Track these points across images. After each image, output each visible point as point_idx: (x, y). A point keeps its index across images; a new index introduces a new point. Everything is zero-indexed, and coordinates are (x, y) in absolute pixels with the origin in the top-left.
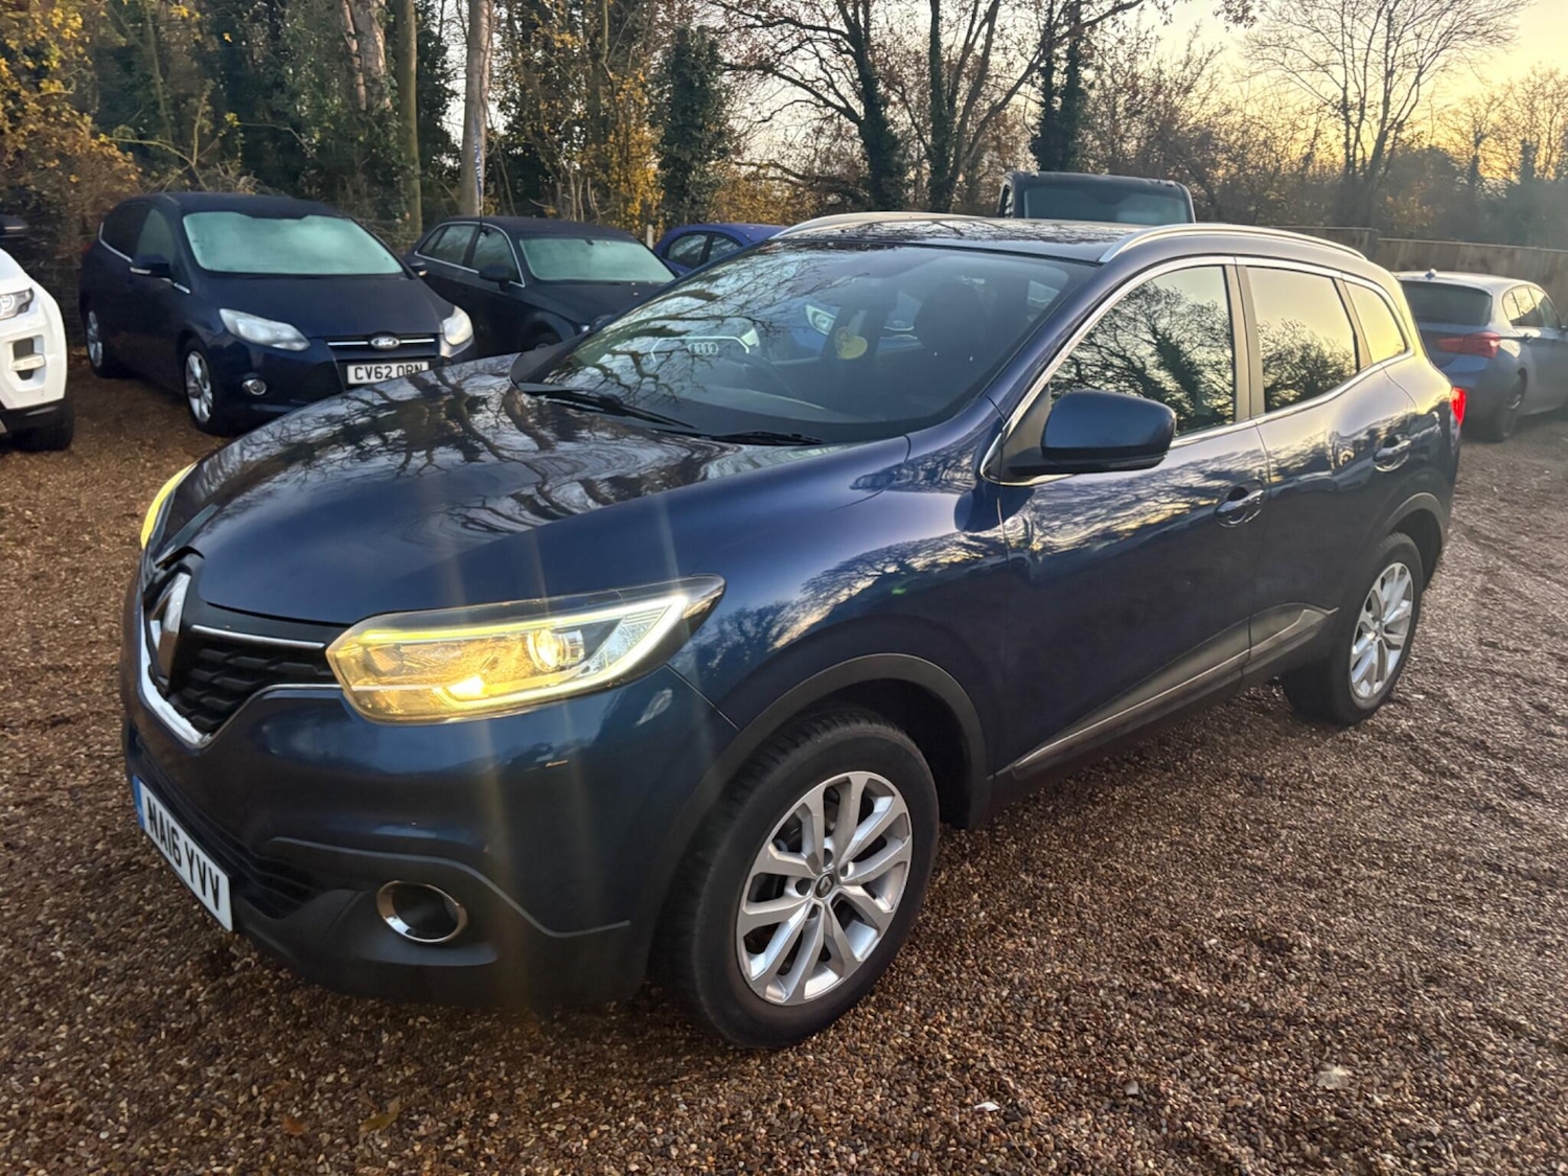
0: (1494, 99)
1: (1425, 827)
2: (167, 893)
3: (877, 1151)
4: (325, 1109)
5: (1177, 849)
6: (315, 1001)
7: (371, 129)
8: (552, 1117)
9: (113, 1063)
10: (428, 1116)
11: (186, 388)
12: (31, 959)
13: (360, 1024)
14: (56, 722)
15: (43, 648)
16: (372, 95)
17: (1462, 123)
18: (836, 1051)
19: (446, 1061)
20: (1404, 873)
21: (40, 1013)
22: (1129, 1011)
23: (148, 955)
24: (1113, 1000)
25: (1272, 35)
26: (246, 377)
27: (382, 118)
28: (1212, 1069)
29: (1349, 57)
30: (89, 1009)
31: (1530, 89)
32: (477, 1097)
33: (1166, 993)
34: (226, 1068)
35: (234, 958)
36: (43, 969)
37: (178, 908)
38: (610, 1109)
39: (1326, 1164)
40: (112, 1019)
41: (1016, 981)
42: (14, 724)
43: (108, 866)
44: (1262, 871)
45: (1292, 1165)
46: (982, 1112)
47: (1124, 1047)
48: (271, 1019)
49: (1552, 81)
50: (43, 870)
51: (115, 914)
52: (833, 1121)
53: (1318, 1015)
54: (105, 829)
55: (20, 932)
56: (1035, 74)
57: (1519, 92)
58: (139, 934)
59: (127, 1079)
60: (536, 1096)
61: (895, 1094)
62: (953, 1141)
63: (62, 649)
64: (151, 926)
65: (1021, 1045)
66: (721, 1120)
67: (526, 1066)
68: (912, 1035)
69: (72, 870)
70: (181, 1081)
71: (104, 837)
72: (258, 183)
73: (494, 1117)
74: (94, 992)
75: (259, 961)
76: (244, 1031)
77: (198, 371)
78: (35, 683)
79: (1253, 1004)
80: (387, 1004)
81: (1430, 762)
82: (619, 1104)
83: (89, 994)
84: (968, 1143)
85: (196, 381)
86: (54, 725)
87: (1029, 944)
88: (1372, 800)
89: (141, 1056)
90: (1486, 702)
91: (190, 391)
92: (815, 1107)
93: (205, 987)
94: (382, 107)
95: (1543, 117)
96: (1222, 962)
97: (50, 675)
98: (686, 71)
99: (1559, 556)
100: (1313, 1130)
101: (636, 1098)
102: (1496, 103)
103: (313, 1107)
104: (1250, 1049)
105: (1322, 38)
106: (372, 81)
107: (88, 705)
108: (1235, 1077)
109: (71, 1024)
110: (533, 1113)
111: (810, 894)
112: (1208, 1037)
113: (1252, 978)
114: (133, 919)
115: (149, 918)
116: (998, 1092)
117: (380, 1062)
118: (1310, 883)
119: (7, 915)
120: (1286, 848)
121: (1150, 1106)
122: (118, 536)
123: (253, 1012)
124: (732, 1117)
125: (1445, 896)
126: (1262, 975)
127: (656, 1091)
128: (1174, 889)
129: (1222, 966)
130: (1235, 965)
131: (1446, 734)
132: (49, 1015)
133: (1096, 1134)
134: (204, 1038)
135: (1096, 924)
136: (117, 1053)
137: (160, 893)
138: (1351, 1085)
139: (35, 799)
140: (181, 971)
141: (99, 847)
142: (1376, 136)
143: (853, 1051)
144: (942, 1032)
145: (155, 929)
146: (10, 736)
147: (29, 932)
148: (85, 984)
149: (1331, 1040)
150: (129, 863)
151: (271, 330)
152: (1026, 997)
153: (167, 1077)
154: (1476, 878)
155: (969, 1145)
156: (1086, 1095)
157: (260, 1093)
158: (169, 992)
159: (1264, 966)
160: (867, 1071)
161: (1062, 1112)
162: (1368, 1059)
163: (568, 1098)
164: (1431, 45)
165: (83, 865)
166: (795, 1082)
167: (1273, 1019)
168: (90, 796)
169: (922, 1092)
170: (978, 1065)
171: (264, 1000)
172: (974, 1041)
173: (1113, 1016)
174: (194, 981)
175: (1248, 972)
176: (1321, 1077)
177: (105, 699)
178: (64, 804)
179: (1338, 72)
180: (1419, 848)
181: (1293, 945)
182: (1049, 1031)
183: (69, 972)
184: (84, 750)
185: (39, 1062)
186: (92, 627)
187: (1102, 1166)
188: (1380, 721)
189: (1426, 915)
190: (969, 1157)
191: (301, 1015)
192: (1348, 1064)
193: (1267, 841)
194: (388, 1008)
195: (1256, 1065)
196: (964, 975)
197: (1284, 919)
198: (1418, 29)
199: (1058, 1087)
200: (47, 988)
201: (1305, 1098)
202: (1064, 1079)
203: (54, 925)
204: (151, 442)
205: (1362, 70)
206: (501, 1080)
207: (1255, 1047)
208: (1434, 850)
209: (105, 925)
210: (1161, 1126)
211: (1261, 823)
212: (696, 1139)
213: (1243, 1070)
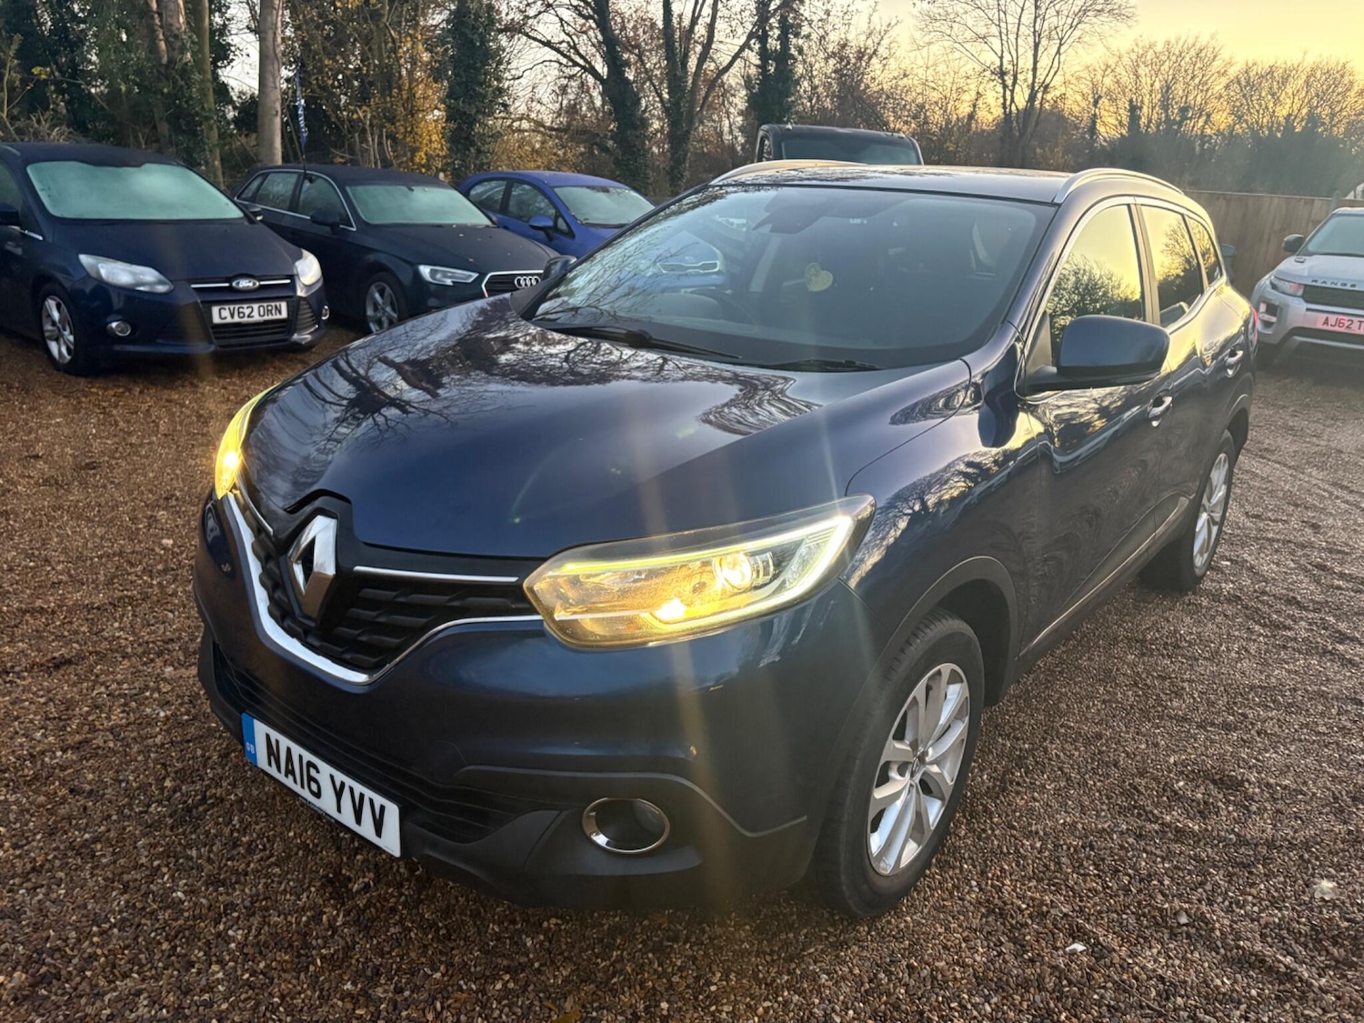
0: (1108, 66)
1: (1289, 672)
2: (257, 824)
3: (1004, 998)
4: (507, 1016)
5: (1111, 706)
6: (446, 913)
7: (175, 82)
8: (715, 999)
9: (282, 997)
10: (605, 1012)
11: (42, 331)
12: (154, 901)
13: (501, 931)
14: (59, 664)
15: (8, 592)
16: (174, 49)
17: (1083, 87)
18: (926, 911)
19: (597, 958)
20: (1292, 712)
21: (185, 955)
22: (1145, 851)
23: (266, 886)
24: (1127, 842)
25: (941, 11)
26: (108, 320)
27: (184, 72)
28: (1230, 894)
29: (1004, 31)
30: (233, 945)
31: (1134, 57)
32: (641, 989)
33: (1166, 832)
34: (392, 987)
35: (349, 879)
36: (170, 911)
37: (274, 836)
38: (763, 986)
39: (1357, 963)
40: (261, 953)
41: (1041, 833)
42: (17, 669)
43: (186, 802)
44: (1184, 719)
45: (1328, 967)
46: (1074, 953)
47: (1155, 882)
48: (412, 935)
49: (1151, 52)
50: (119, 812)
51: (215, 848)
52: (958, 976)
53: (1289, 837)
54: (164, 765)
55: (126, 877)
56: (753, 41)
57: (1126, 60)
58: (248, 865)
59: (301, 1010)
60: (690, 981)
61: (992, 944)
62: (1065, 982)
63: (28, 592)
64: (256, 857)
65: (1072, 889)
66: (862, 984)
67: (672, 955)
68: (981, 889)
69: (152, 809)
70: (356, 1005)
71: (168, 775)
72: (70, 133)
73: (664, 1005)
74: (230, 928)
75: (377, 880)
76: (392, 950)
77: (56, 315)
78: (16, 626)
79: (1238, 835)
80: (515, 911)
81: (1264, 618)
82: (769, 981)
83: (226, 930)
84: (1079, 982)
85: (54, 323)
86: (57, 667)
87: (1035, 800)
88: (1237, 652)
89: (305, 986)
90: (1278, 564)
91: (47, 334)
92: (937, 964)
93: (338, 911)
94: (184, 61)
95: (1146, 81)
96: (1193, 801)
97: (27, 617)
98: (467, 31)
99: (1267, 441)
100: (1333, 937)
101: (780, 973)
102: (1109, 70)
103: (496, 1014)
104: (1251, 873)
105: (982, 14)
106: (172, 37)
107: (81, 645)
108: (1250, 898)
109: (220, 962)
110: (696, 998)
111: (908, 775)
112: (1214, 867)
113: (1224, 813)
114: (235, 852)
115: (250, 849)
116: (1076, 934)
117: (536, 965)
118: (1227, 727)
119: (104, 861)
120: (1194, 698)
121: (1201, 932)
122: (29, 477)
123: (392, 930)
124: (871, 981)
125: (1332, 728)
126: (1231, 808)
127: (793, 966)
128: (1126, 741)
129: (1194, 804)
130: (1205, 803)
131: (1264, 593)
132: (196, 956)
133: (1171, 961)
134: (358, 960)
135: (1078, 777)
136: (283, 986)
137: (250, 824)
138: (1341, 894)
139: (80, 743)
140: (308, 897)
141: (168, 783)
142: (1027, 98)
143: (940, 909)
144: (1004, 885)
145: (261, 859)
146: (18, 681)
147: (134, 875)
148: (217, 923)
149: (1309, 857)
150: (204, 799)
151: (133, 274)
152: (1056, 846)
153: (340, 1003)
154: (1347, 711)
155: (1079, 984)
156: (1146, 928)
157: (443, 1008)
158: (304, 919)
159: (1229, 801)
160: (960, 926)
161: (1135, 945)
162: (1342, 870)
163: (720, 980)
164: (1069, 21)
165: (160, 803)
166: (907, 942)
167: (1256, 845)
168: (132, 735)
169: (1013, 940)
170: (1052, 911)
171: (397, 917)
172: (1033, 889)
173: (1134, 856)
174: (325, 906)
175: (1218, 807)
176: (1315, 890)
177: (95, 638)
178: (111, 745)
179: (996, 43)
180: (1295, 690)
181: (1242, 781)
182: (1089, 875)
183: (197, 912)
184: (103, 689)
185: (208, 1004)
186: (49, 568)
187: (1192, 988)
188: (1207, 585)
189: (1326, 746)
190: (1082, 994)
191: (438, 929)
192: (1329, 877)
193: (1176, 694)
194: (517, 914)
195: (1262, 886)
196: (997, 832)
197: (1222, 758)
198: (1057, 7)
199: (1121, 923)
200: (180, 930)
201: (1311, 910)
202: (1124, 916)
203: (159, 866)
204: (17, 385)
205: (1014, 41)
206: (655, 970)
207: (1254, 870)
208: (1307, 691)
209: (209, 860)
210: (1218, 947)
211: (1164, 679)
212: (850, 1005)
213: (1254, 891)
